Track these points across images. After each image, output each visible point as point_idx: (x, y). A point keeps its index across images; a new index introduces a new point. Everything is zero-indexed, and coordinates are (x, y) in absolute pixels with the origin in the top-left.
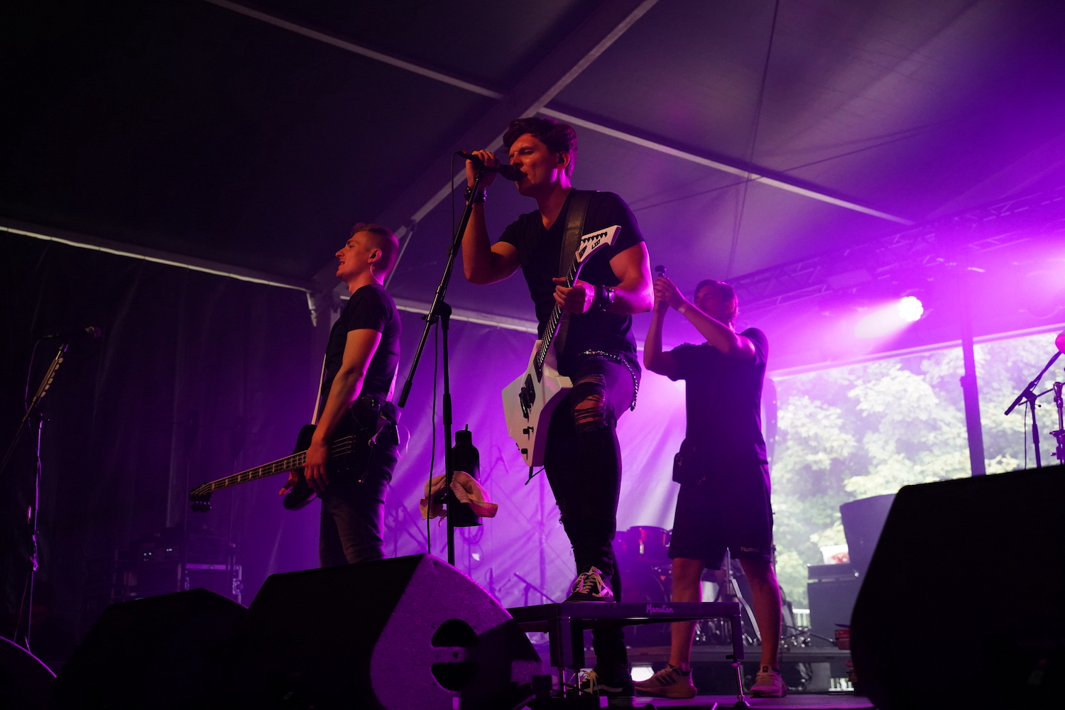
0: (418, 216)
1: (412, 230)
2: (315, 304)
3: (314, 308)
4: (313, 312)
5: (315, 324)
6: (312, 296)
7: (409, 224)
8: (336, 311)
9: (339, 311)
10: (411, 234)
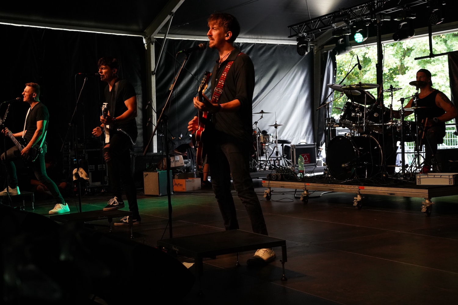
0: (174, 10)
1: (172, 16)
2: (146, 41)
3: (146, 42)
4: (145, 44)
5: (146, 49)
6: (145, 38)
7: (171, 13)
8: (153, 44)
9: (154, 43)
10: (172, 17)
